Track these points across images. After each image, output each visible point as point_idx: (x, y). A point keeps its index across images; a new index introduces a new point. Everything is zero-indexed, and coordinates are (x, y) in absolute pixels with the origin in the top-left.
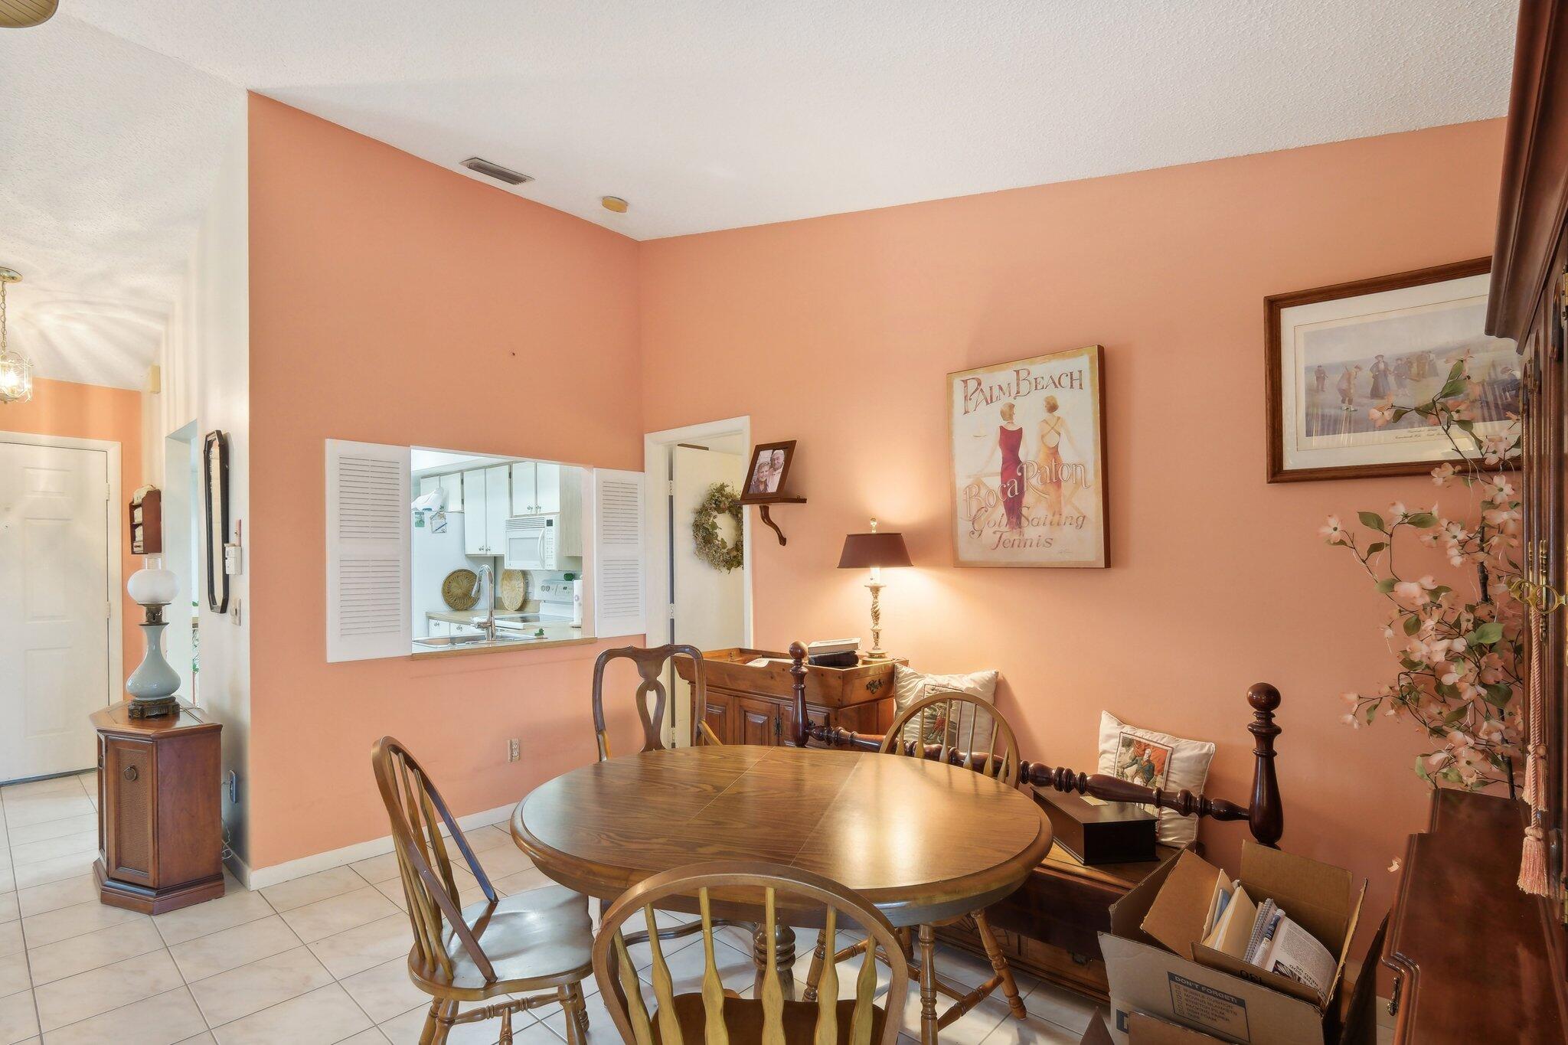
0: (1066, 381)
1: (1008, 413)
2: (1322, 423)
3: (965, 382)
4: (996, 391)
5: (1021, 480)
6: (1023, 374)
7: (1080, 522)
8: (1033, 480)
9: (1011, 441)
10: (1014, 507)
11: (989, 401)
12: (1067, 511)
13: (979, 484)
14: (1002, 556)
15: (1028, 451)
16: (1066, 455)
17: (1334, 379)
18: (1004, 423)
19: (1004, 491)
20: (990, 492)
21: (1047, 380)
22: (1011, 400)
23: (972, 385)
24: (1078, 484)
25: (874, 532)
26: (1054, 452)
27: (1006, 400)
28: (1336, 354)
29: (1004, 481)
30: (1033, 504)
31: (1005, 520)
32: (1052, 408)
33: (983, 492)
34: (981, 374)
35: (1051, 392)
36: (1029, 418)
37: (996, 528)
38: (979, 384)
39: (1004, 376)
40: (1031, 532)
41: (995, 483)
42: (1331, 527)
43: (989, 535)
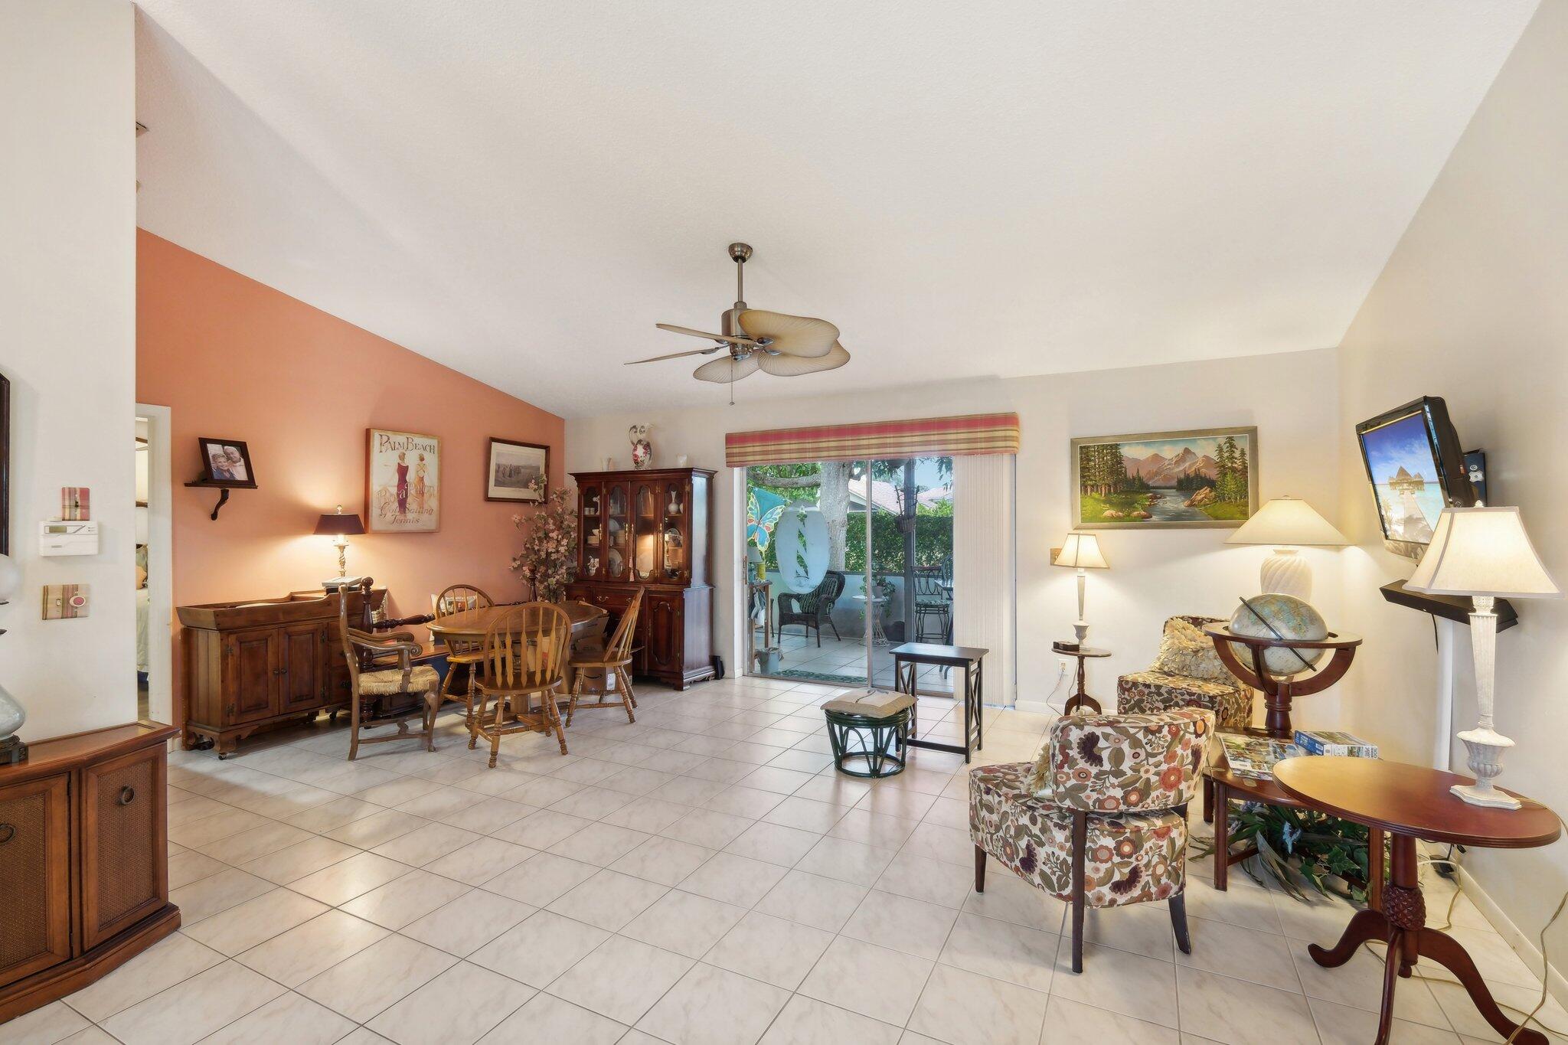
0: (428, 448)
1: (402, 457)
2: (498, 483)
3: (381, 436)
4: (397, 445)
5: (406, 490)
6: (410, 441)
7: (430, 512)
8: (412, 491)
9: (403, 471)
10: (402, 503)
11: (393, 449)
12: (426, 506)
13: (386, 491)
14: (395, 528)
15: (411, 477)
16: (427, 482)
17: (501, 469)
18: (400, 462)
19: (398, 495)
20: (391, 495)
21: (420, 446)
22: (404, 451)
23: (385, 439)
24: (431, 495)
25: (340, 513)
26: (422, 479)
27: (401, 450)
28: (504, 461)
29: (399, 490)
30: (412, 503)
31: (398, 509)
32: (422, 459)
33: (388, 494)
34: (390, 434)
35: (421, 451)
36: (411, 461)
37: (393, 513)
38: (389, 439)
39: (401, 438)
40: (410, 516)
41: (394, 490)
42: (516, 518)
43: (389, 517)
